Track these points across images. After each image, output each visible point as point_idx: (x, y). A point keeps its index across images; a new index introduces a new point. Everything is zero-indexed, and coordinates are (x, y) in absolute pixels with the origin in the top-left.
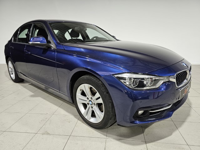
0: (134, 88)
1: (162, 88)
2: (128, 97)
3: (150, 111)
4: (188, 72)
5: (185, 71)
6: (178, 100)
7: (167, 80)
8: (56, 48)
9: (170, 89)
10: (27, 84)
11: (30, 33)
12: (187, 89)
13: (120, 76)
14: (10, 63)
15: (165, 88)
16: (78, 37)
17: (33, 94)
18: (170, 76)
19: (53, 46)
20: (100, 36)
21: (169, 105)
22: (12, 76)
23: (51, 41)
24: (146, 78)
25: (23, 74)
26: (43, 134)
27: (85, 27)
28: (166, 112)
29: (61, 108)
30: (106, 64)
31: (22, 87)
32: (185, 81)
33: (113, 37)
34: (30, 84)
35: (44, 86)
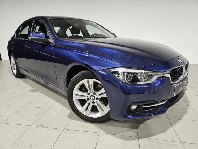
0: (128, 82)
1: (156, 83)
2: (122, 92)
3: (144, 107)
4: (184, 68)
5: (181, 67)
6: (173, 96)
7: (162, 76)
8: (54, 43)
9: (165, 84)
10: (28, 79)
11: (30, 29)
12: (183, 85)
13: (114, 70)
14: (12, 58)
15: (159, 83)
16: (78, 34)
17: (32, 88)
18: (164, 72)
19: (52, 41)
20: (99, 32)
21: (164, 101)
22: (14, 71)
23: (50, 37)
24: (139, 73)
25: (24, 69)
26: (37, 127)
27: (84, 24)
28: (160, 107)
29: (58, 102)
30: (102, 59)
31: (23, 82)
32: (181, 77)
33: (113, 34)
34: (31, 80)
35: (44, 81)
